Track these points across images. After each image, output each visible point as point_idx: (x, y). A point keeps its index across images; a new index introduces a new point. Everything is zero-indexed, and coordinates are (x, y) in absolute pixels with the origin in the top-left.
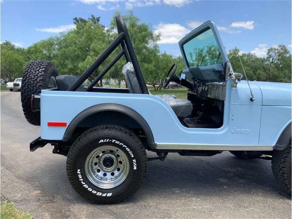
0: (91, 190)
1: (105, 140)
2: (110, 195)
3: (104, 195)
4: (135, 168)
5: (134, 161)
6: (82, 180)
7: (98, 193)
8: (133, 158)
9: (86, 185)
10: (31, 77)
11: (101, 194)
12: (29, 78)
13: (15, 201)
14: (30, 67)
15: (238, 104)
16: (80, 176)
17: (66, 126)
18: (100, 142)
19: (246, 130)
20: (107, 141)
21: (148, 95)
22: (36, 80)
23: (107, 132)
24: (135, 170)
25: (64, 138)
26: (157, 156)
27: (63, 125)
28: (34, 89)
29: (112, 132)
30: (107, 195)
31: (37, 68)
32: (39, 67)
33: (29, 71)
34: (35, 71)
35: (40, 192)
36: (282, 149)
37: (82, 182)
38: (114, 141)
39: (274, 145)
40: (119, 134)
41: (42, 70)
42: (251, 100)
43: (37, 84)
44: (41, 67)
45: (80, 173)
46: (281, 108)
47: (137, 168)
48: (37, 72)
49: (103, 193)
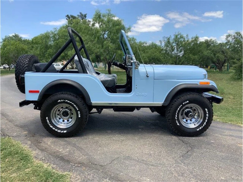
0: (55, 129)
1: (62, 100)
2: (65, 132)
3: (62, 132)
4: (79, 116)
5: (79, 112)
6: (49, 123)
7: (59, 131)
8: (78, 111)
9: (51, 126)
10: (21, 65)
11: (60, 131)
12: (19, 65)
13: (13, 137)
14: (21, 59)
15: (139, 78)
16: (48, 121)
17: (39, 92)
18: (58, 101)
19: (145, 94)
20: (63, 101)
21: (87, 74)
22: (24, 66)
23: (62, 96)
24: (79, 117)
25: (38, 99)
26: (97, 111)
27: (37, 92)
28: (22, 72)
29: (66, 96)
30: (63, 132)
31: (24, 59)
32: (26, 59)
33: (20, 61)
34: (23, 61)
35: (27, 132)
36: (166, 105)
37: (49, 124)
38: (66, 101)
39: (163, 102)
40: (70, 97)
41: (28, 60)
42: (147, 76)
43: (24, 69)
44: (27, 59)
45: (48, 119)
46: (166, 81)
47: (80, 116)
48: (24, 62)
49: (62, 131)
